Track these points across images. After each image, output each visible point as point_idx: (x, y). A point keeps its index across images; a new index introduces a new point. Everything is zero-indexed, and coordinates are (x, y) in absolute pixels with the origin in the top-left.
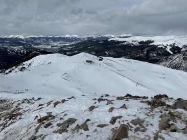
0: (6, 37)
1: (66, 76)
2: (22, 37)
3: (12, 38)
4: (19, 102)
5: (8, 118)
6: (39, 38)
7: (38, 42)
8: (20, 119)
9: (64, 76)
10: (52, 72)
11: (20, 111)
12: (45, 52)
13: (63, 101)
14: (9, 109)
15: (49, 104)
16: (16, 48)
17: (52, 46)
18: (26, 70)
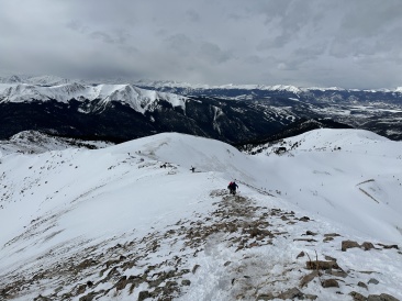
0: (267, 88)
1: (371, 188)
2: (294, 89)
3: (277, 91)
4: (265, 211)
5: (249, 232)
6: (328, 93)
7: (324, 100)
8: (270, 243)
9: (365, 187)
10: (337, 170)
11: (269, 229)
12: (333, 124)
13: (368, 246)
14: (248, 216)
15: (329, 237)
16: (279, 110)
17: (353, 113)
18: (286, 154)
